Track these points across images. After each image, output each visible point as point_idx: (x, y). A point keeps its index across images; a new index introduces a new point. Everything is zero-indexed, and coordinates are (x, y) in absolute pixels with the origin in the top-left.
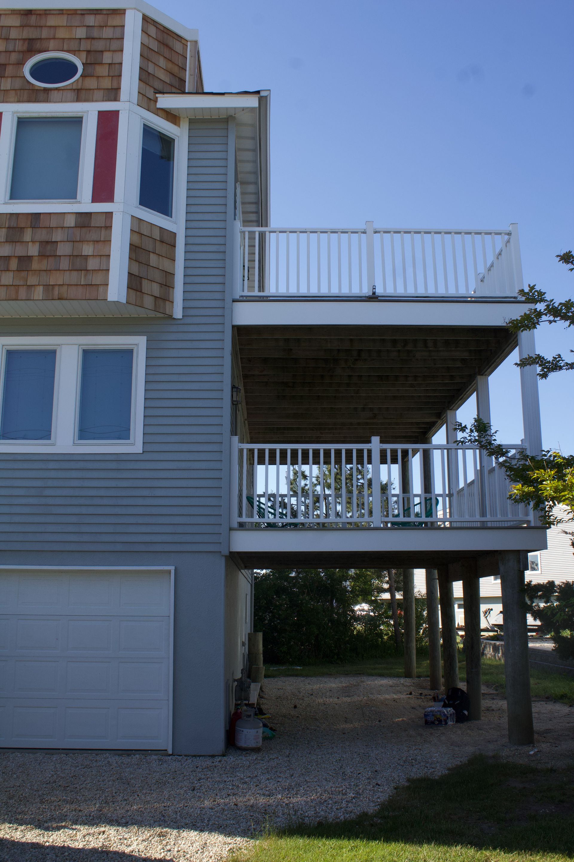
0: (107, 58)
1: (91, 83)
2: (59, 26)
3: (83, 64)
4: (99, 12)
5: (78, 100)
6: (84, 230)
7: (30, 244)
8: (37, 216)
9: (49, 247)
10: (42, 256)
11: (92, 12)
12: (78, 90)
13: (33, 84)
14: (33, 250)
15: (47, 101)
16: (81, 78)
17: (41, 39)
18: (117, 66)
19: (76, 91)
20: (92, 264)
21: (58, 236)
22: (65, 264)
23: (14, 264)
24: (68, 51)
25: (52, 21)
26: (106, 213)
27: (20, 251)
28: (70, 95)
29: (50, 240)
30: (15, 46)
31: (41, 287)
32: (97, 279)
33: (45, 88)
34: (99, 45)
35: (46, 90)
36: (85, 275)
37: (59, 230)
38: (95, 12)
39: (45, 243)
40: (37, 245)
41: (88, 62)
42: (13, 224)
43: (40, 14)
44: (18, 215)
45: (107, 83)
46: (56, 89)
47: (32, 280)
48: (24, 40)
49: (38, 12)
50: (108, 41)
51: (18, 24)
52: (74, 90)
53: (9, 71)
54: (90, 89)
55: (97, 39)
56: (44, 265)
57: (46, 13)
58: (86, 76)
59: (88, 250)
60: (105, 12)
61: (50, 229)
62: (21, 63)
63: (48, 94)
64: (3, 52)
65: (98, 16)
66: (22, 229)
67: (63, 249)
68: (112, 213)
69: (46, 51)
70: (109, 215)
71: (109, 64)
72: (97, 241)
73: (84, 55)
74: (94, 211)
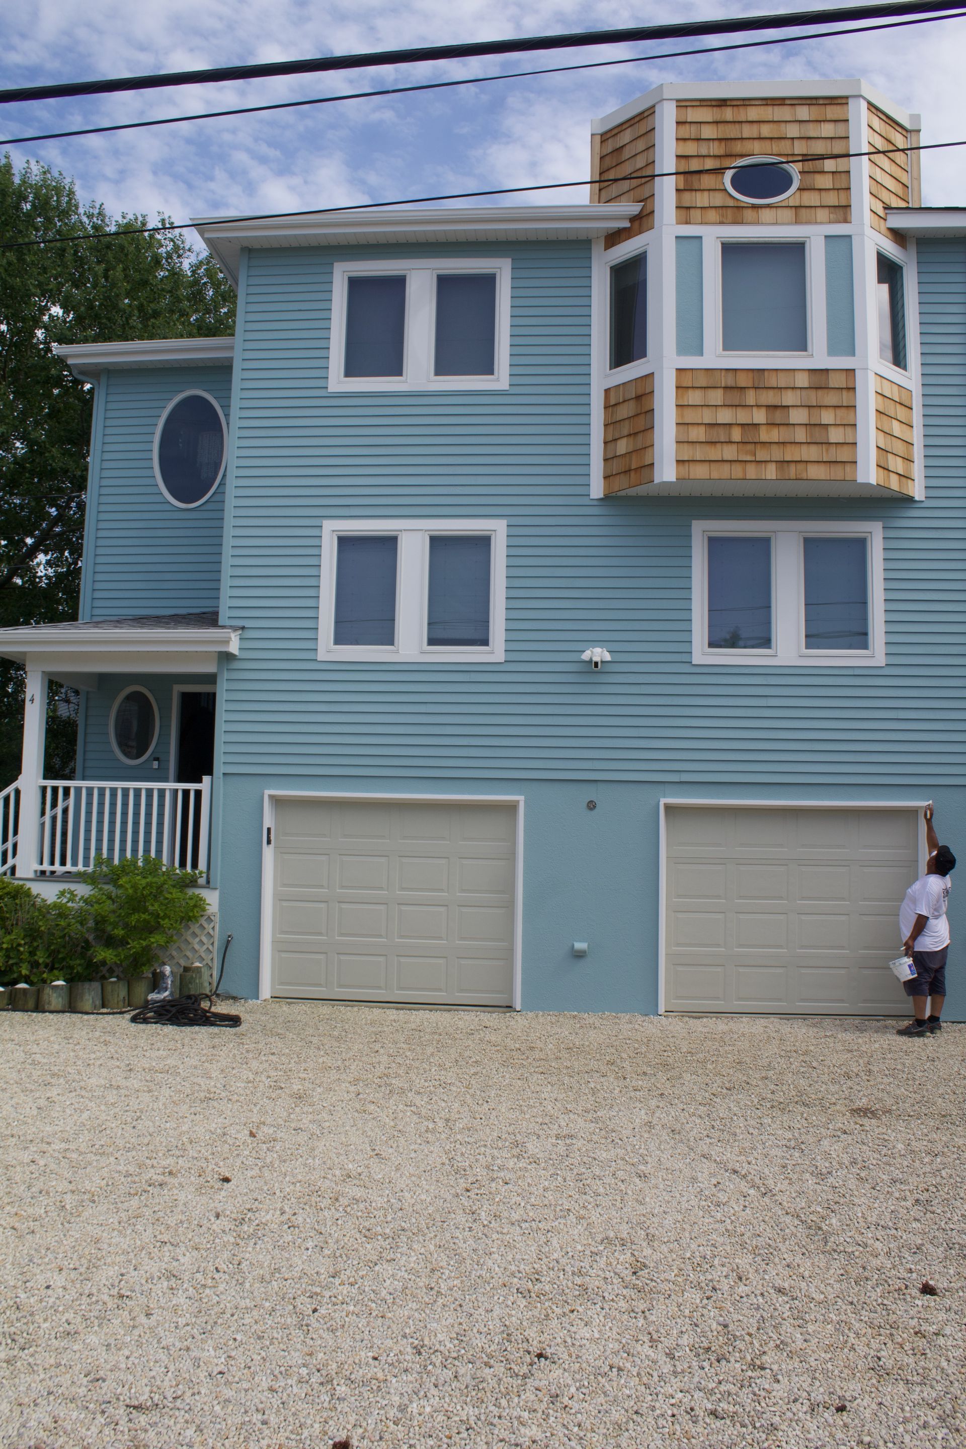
0: (829, 165)
2: (764, 122)
3: (799, 172)
4: (814, 101)
5: (797, 221)
6: (820, 392)
7: (755, 408)
8: (760, 373)
9: (779, 413)
10: (771, 424)
11: (804, 102)
12: (796, 207)
13: (738, 200)
15: (757, 223)
16: (799, 192)
17: (742, 139)
18: (843, 175)
19: (794, 209)
20: (835, 435)
21: (789, 398)
22: (801, 435)
23: (737, 434)
24: (779, 155)
25: (754, 114)
26: (847, 370)
27: (743, 416)
28: (789, 214)
29: (780, 405)
30: (709, 148)
32: (843, 455)
33: (752, 204)
34: (818, 148)
35: (754, 207)
36: (827, 450)
37: (790, 392)
38: (808, 101)
39: (773, 408)
40: (764, 409)
41: (806, 170)
42: (730, 382)
43: (737, 105)
44: (736, 370)
45: (832, 199)
46: (770, 205)
47: (762, 455)
48: (720, 140)
49: (735, 102)
50: (829, 141)
51: (710, 119)
52: (792, 207)
53: (705, 181)
54: (812, 207)
55: (814, 138)
56: (774, 435)
58: (804, 189)
59: (827, 417)
60: (822, 101)
61: (779, 389)
62: (720, 172)
63: (758, 212)
64: (695, 156)
65: (812, 108)
66: (743, 389)
67: (798, 416)
68: (854, 370)
69: (749, 156)
70: (850, 372)
71: (833, 173)
72: (839, 407)
74: (829, 368)
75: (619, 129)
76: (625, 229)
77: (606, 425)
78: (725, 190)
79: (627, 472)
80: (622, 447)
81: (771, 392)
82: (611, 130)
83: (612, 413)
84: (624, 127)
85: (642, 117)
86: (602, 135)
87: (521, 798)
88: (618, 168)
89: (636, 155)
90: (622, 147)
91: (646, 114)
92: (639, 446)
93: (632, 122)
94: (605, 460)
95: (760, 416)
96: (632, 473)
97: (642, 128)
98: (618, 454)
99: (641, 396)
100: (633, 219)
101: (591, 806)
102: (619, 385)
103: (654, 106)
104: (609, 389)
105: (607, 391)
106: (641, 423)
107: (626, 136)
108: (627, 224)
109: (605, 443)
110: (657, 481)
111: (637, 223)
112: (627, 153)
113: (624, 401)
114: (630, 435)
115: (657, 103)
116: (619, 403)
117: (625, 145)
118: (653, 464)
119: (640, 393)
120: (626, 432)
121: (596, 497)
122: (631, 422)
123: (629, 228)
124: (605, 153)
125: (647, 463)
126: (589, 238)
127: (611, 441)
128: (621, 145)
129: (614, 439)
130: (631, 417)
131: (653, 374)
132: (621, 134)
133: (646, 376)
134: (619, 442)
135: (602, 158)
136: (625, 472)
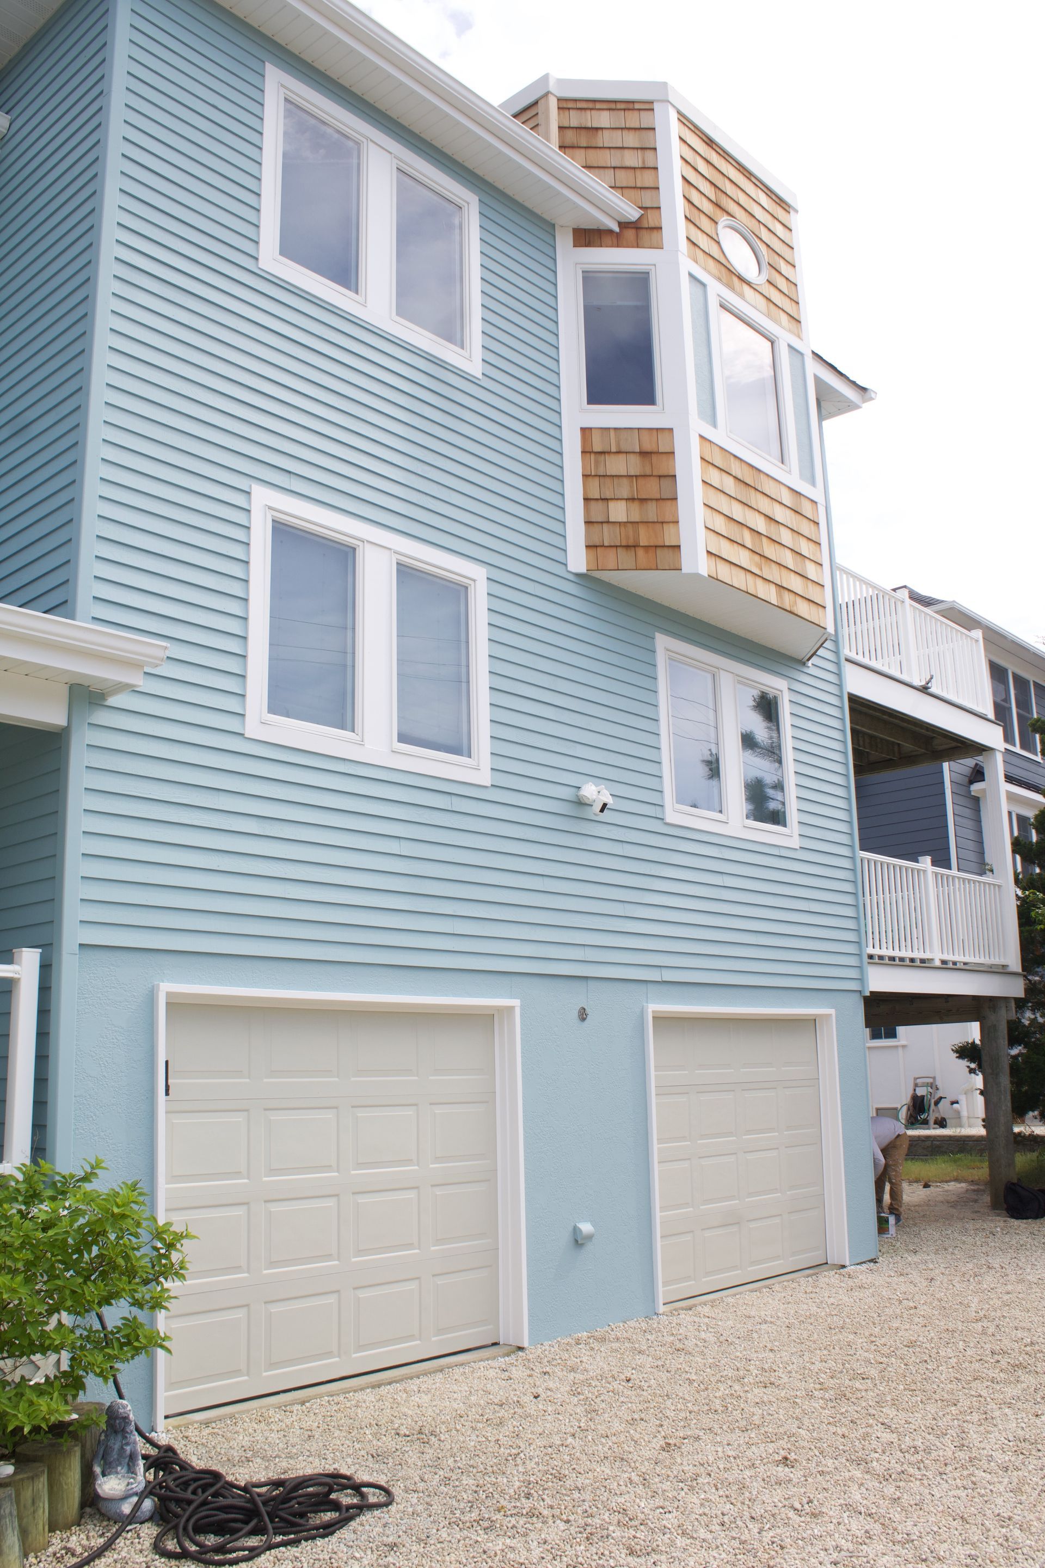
1: (776, 296)
2: (740, 188)
3: (767, 262)
4: (769, 193)
6: (798, 517)
8: (756, 471)
11: (763, 188)
13: (729, 262)
17: (726, 194)
19: (766, 299)
21: (779, 513)
23: (747, 539)
25: (732, 173)
26: (812, 500)
27: (750, 519)
28: (761, 301)
29: (773, 518)
30: (704, 187)
31: (774, 586)
32: (817, 595)
33: (739, 273)
34: (775, 244)
35: (740, 278)
36: (807, 586)
37: (778, 506)
38: (767, 188)
39: (769, 519)
42: (738, 472)
45: (789, 307)
47: (766, 571)
48: (712, 183)
49: (718, 150)
50: (782, 243)
51: (702, 153)
53: (704, 221)
54: (777, 306)
55: (772, 231)
56: (773, 552)
59: (805, 547)
60: (775, 196)
63: (742, 286)
65: (769, 199)
66: (747, 486)
68: (816, 503)
69: (733, 217)
70: (814, 504)
71: (787, 279)
73: (764, 248)
74: (803, 492)
75: (591, 105)
76: (611, 232)
77: (585, 476)
78: (718, 243)
79: (631, 547)
80: (619, 511)
81: (767, 500)
82: (575, 100)
83: (597, 463)
84: (598, 106)
85: (631, 106)
86: (559, 100)
87: (516, 1003)
88: (590, 152)
89: (623, 148)
90: (597, 129)
91: (637, 106)
92: (652, 516)
93: (613, 106)
94: (588, 523)
95: (760, 525)
96: (640, 552)
97: (633, 120)
98: (611, 519)
99: (651, 453)
100: (624, 225)
101: (583, 1015)
102: (609, 429)
103: (654, 102)
104: (592, 429)
105: (586, 432)
106: (651, 488)
107: (603, 119)
108: (617, 229)
109: (586, 500)
110: (686, 568)
111: (630, 234)
112: (606, 139)
113: (619, 452)
114: (631, 499)
115: (658, 101)
116: (609, 453)
117: (602, 129)
118: (679, 546)
119: (648, 447)
120: (625, 492)
121: (574, 571)
122: (633, 482)
123: (617, 233)
124: (566, 125)
125: (667, 544)
126: (553, 222)
127: (597, 499)
128: (595, 125)
129: (603, 497)
130: (632, 476)
131: (671, 430)
132: (593, 112)
133: (657, 429)
134: (612, 505)
135: (561, 128)
136: (627, 547)
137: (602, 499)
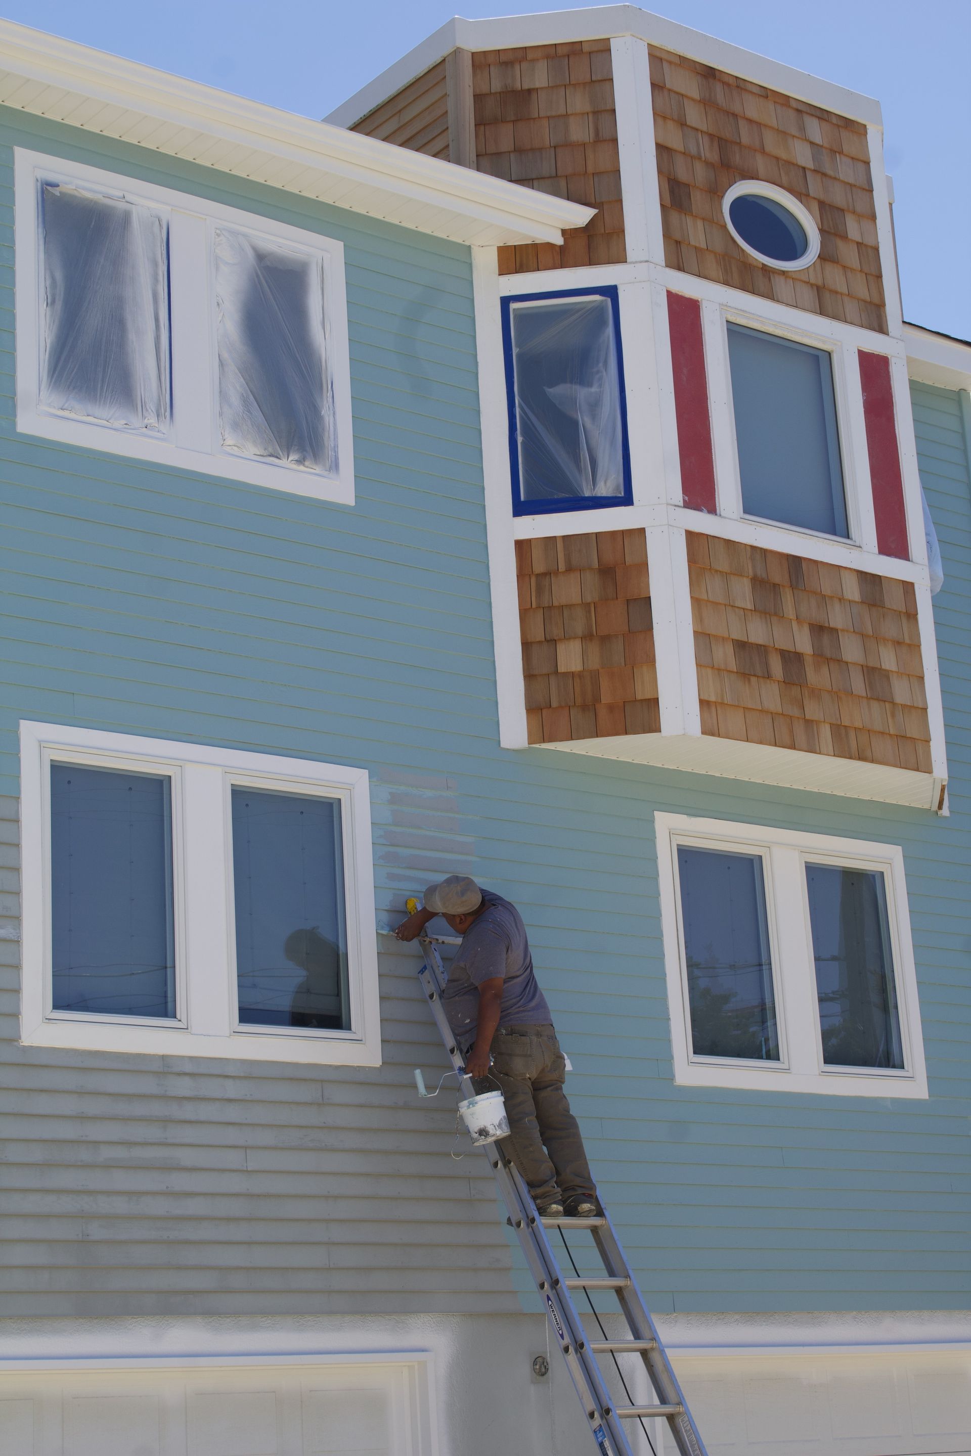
0: (853, 229)
1: (835, 278)
2: (765, 126)
3: (819, 229)
4: (825, 116)
5: (822, 311)
6: (876, 612)
7: (794, 624)
8: (795, 563)
9: (826, 639)
10: (820, 657)
11: (813, 112)
12: (818, 288)
13: (743, 251)
14: (803, 643)
15: (770, 295)
16: (819, 260)
17: (740, 145)
18: (871, 252)
19: (815, 288)
20: (901, 692)
22: (858, 685)
23: (776, 667)
24: (791, 190)
25: (752, 109)
26: (904, 582)
27: (781, 637)
28: (808, 295)
29: (827, 625)
30: (698, 147)
31: (828, 727)
32: (912, 727)
33: (762, 264)
34: (838, 197)
35: (765, 268)
36: (893, 715)
37: (838, 605)
38: (818, 113)
39: (819, 630)
40: (806, 630)
41: (829, 228)
42: (760, 572)
43: (728, 85)
44: (764, 552)
45: (861, 287)
46: (784, 273)
47: (813, 710)
48: (711, 136)
49: (726, 79)
50: (850, 190)
51: (696, 95)
52: (812, 285)
53: (698, 200)
54: (836, 292)
55: (830, 177)
56: (826, 678)
57: (739, 85)
58: (826, 260)
59: (888, 660)
60: (834, 120)
61: (823, 599)
62: (716, 192)
63: (771, 280)
64: (681, 152)
65: (826, 125)
66: (775, 586)
67: (851, 650)
68: (913, 584)
69: (753, 178)
70: (910, 589)
71: (858, 243)
72: (899, 643)
73: (815, 206)
74: (885, 573)
75: (520, 55)
76: (550, 246)
77: (523, 611)
78: (724, 227)
79: (590, 706)
80: (571, 657)
82: (498, 51)
83: (540, 590)
84: (531, 54)
85: (577, 48)
86: (474, 53)
88: (521, 127)
89: (567, 115)
90: (529, 91)
91: (586, 47)
92: (617, 661)
93: (552, 51)
94: (528, 677)
96: (602, 712)
97: (580, 70)
98: (562, 669)
99: (614, 567)
100: (569, 235)
102: (553, 538)
103: (609, 39)
104: (529, 541)
105: (522, 547)
107: (539, 77)
108: (559, 241)
109: (525, 644)
110: (667, 730)
111: (580, 245)
112: (543, 106)
113: (569, 569)
114: (587, 637)
115: (615, 38)
116: (557, 572)
117: (536, 90)
118: (656, 700)
119: (609, 559)
120: (579, 627)
121: (510, 747)
122: (589, 612)
123: (561, 247)
124: (485, 89)
125: (639, 697)
126: (467, 243)
127: (540, 642)
128: (526, 86)
129: (548, 638)
130: (589, 604)
131: (642, 531)
132: (524, 65)
133: (623, 532)
134: (561, 648)
135: (478, 98)
136: (584, 707)
137: (548, 641)
